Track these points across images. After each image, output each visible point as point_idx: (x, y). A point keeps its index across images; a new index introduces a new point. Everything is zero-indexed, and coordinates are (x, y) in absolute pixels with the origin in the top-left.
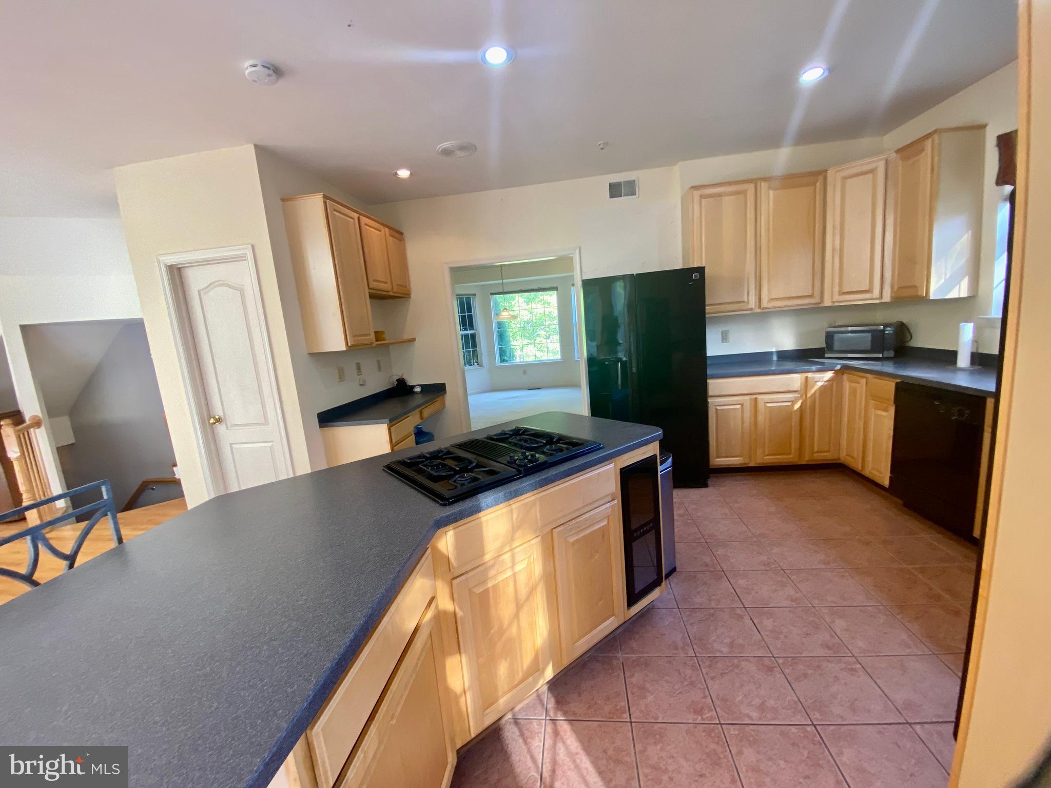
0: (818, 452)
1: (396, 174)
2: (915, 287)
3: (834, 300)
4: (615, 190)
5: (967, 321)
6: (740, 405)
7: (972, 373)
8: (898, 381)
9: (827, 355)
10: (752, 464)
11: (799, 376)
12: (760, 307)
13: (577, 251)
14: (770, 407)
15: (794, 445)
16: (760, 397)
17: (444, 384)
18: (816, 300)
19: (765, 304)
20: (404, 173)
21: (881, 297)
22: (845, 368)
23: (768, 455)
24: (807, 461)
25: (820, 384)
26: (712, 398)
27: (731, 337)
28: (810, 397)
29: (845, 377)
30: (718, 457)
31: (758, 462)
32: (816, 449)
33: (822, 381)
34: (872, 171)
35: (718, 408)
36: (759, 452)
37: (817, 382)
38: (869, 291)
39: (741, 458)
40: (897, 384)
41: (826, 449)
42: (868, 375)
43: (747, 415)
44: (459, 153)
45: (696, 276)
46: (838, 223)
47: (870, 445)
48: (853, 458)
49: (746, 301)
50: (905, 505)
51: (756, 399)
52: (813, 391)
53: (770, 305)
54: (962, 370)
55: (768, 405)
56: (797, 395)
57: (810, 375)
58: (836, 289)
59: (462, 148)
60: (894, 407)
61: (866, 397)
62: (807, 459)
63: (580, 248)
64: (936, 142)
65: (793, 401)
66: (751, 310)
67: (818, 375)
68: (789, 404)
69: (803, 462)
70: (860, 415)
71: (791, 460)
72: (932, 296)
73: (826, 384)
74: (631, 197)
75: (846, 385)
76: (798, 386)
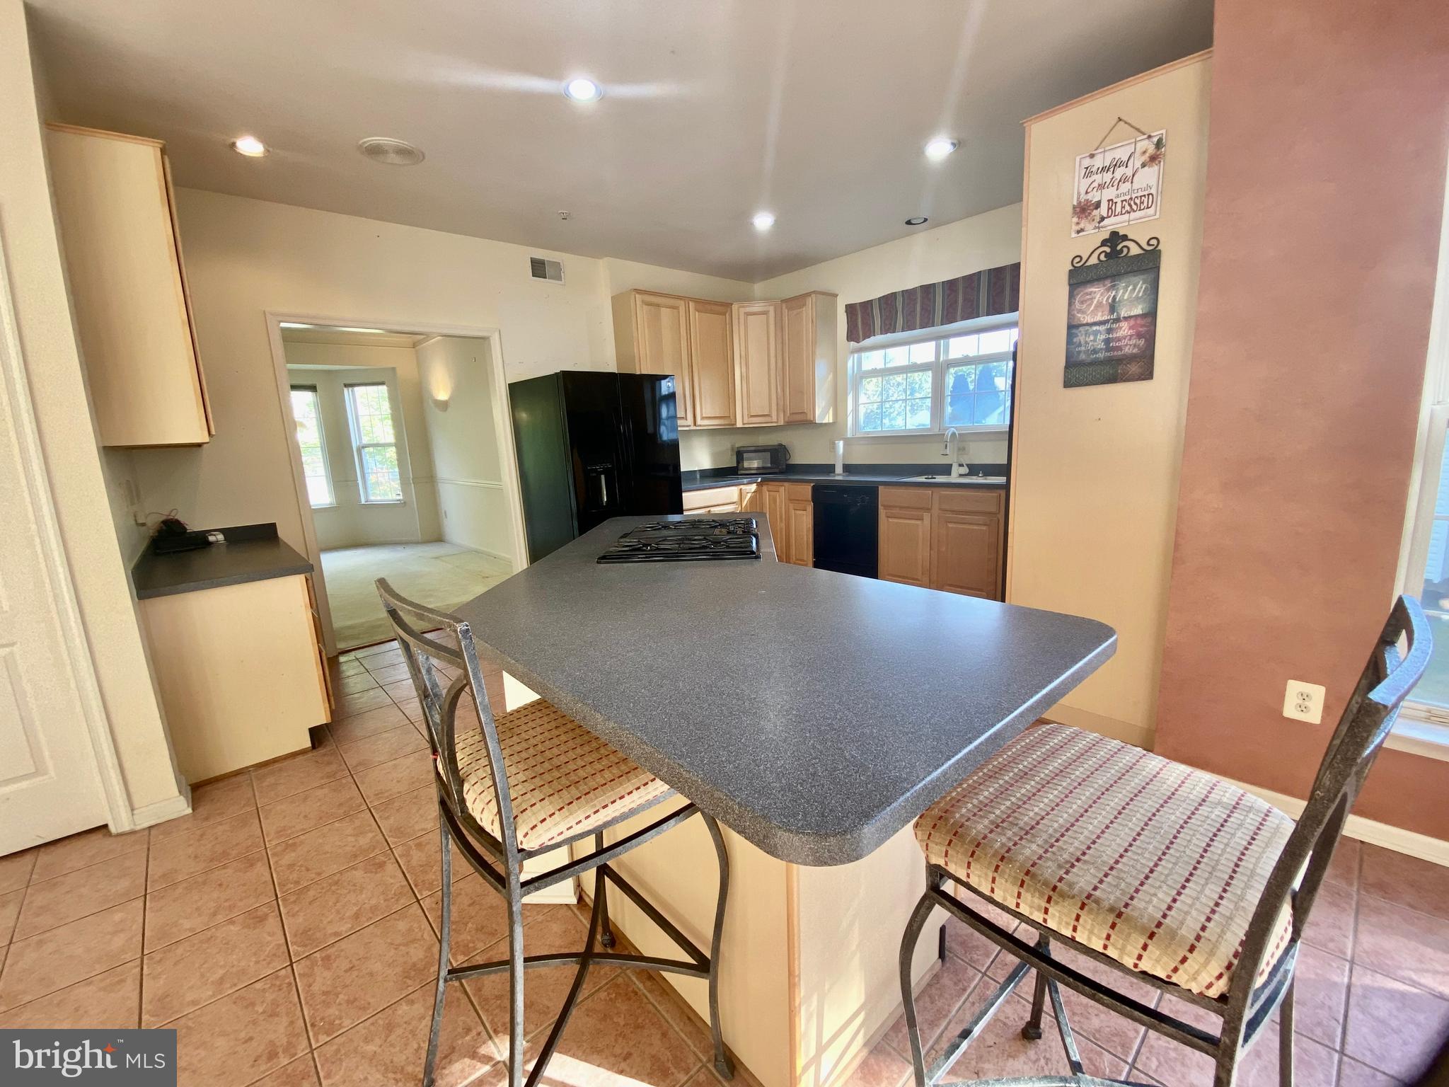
1: (234, 144)
2: (805, 413)
3: (744, 422)
4: (539, 268)
5: (838, 440)
7: (843, 476)
11: (736, 488)
12: (695, 424)
13: (496, 335)
16: (712, 509)
17: (273, 526)
18: (729, 421)
19: (699, 422)
20: (250, 147)
21: (776, 421)
22: (763, 481)
25: (749, 495)
28: (744, 507)
29: (765, 488)
33: (750, 493)
34: (765, 313)
37: (747, 493)
38: (768, 415)
40: (812, 485)
42: (785, 484)
44: (393, 158)
47: (793, 541)
49: (684, 418)
52: (745, 502)
53: (703, 424)
54: (838, 474)
56: (736, 506)
57: (742, 487)
58: (746, 413)
59: (402, 152)
60: (811, 505)
61: (787, 500)
63: (500, 331)
64: (814, 300)
66: (690, 426)
67: (744, 487)
70: (781, 517)
72: (816, 421)
73: (753, 495)
74: (557, 282)
75: (766, 495)
76: (735, 498)
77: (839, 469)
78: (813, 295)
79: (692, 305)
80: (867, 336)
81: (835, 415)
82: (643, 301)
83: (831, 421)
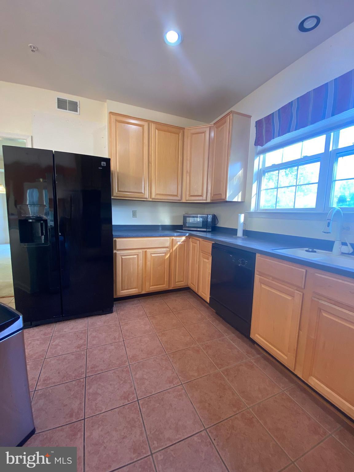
0: (178, 282)
2: (220, 194)
3: (187, 199)
4: (62, 104)
5: (241, 213)
6: (137, 256)
7: (243, 239)
8: (213, 242)
9: (184, 229)
10: (143, 292)
11: (169, 238)
12: (151, 197)
13: (30, 139)
14: (154, 256)
15: (166, 279)
16: (148, 250)
18: (179, 198)
19: (153, 196)
21: (206, 200)
22: (191, 235)
23: (152, 286)
24: (173, 287)
25: (179, 243)
26: (119, 251)
27: (138, 214)
28: (174, 251)
29: (191, 240)
30: (122, 290)
31: (147, 291)
32: (177, 281)
33: (180, 242)
35: (123, 257)
36: (147, 284)
37: (178, 242)
38: (201, 196)
39: (137, 289)
40: (213, 244)
41: (182, 280)
42: (200, 239)
43: (141, 262)
45: (103, 164)
46: (189, 158)
48: (193, 284)
49: (143, 193)
50: (216, 313)
51: (146, 251)
52: (176, 247)
53: (156, 197)
54: (239, 237)
55: (153, 255)
56: (168, 249)
57: (173, 238)
58: (188, 193)
60: (211, 257)
61: (199, 251)
62: (172, 286)
63: (32, 137)
64: (231, 118)
65: (165, 253)
66: (146, 198)
67: (178, 238)
68: (164, 254)
69: (171, 288)
70: (197, 261)
71: (165, 288)
72: (227, 200)
73: (182, 243)
74: (74, 112)
75: (191, 244)
76: (168, 244)
77: (240, 233)
78: (231, 115)
79: (153, 126)
80: (268, 140)
81: (244, 196)
82: (116, 120)
83: (240, 200)
